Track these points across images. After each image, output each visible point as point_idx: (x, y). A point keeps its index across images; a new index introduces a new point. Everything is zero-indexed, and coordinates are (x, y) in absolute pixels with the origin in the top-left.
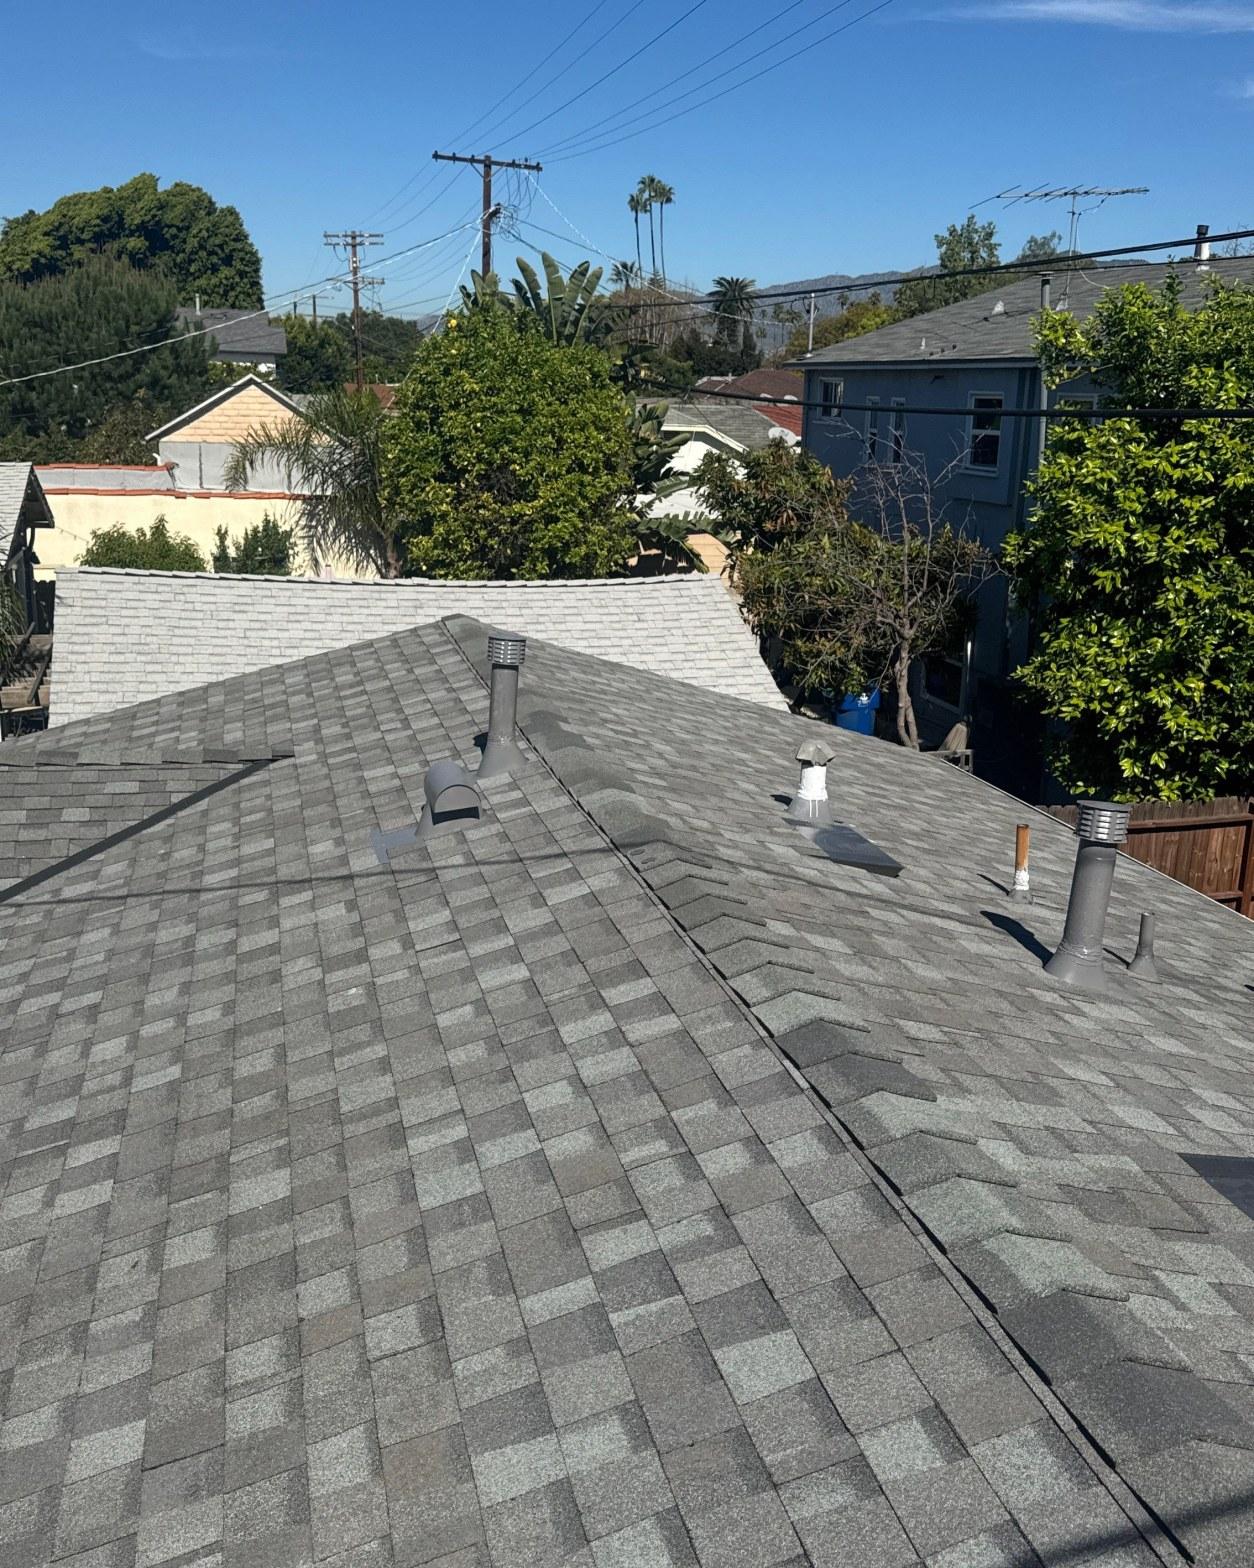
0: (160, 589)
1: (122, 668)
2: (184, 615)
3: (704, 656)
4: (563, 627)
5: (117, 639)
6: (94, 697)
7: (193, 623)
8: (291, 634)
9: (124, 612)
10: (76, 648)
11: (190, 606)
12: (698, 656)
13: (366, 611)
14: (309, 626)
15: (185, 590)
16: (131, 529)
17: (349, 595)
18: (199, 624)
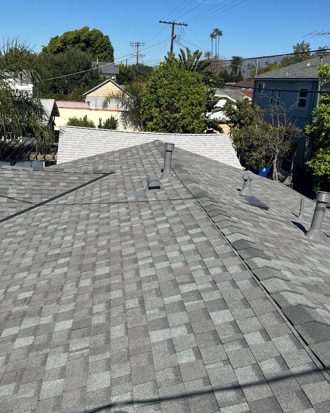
0: (85, 132)
1: (75, 151)
2: (90, 139)
3: (221, 155)
4: (185, 146)
5: (74, 144)
6: (68, 158)
7: (92, 141)
8: (116, 145)
9: (76, 137)
10: (64, 146)
11: (92, 137)
12: (220, 155)
13: (135, 140)
14: (120, 143)
15: (91, 132)
16: (78, 118)
17: (131, 136)
18: (94, 141)
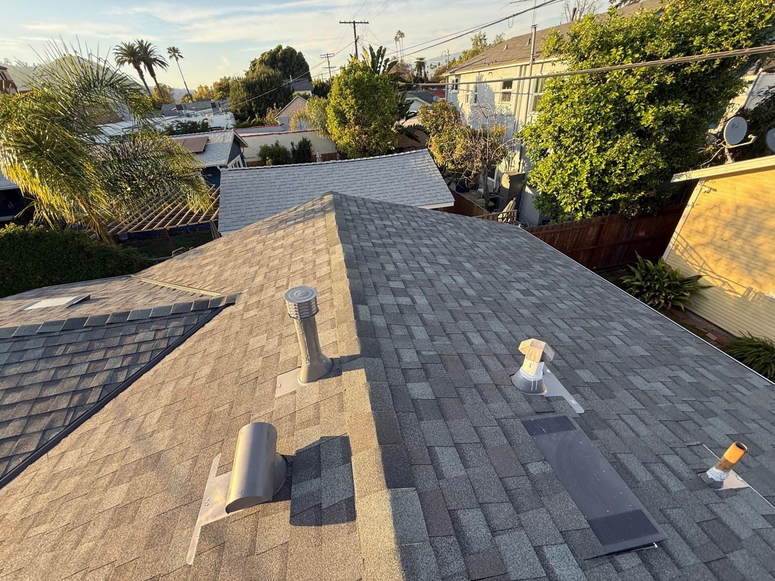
0: (253, 173)
1: (241, 204)
2: (261, 182)
3: (424, 180)
4: (379, 173)
5: (240, 194)
6: (232, 216)
7: (263, 185)
8: (294, 185)
9: (242, 183)
10: (227, 198)
11: (262, 179)
12: (423, 180)
13: (317, 174)
14: (299, 182)
15: (261, 173)
16: (269, 145)
17: (311, 169)
18: (264, 185)
